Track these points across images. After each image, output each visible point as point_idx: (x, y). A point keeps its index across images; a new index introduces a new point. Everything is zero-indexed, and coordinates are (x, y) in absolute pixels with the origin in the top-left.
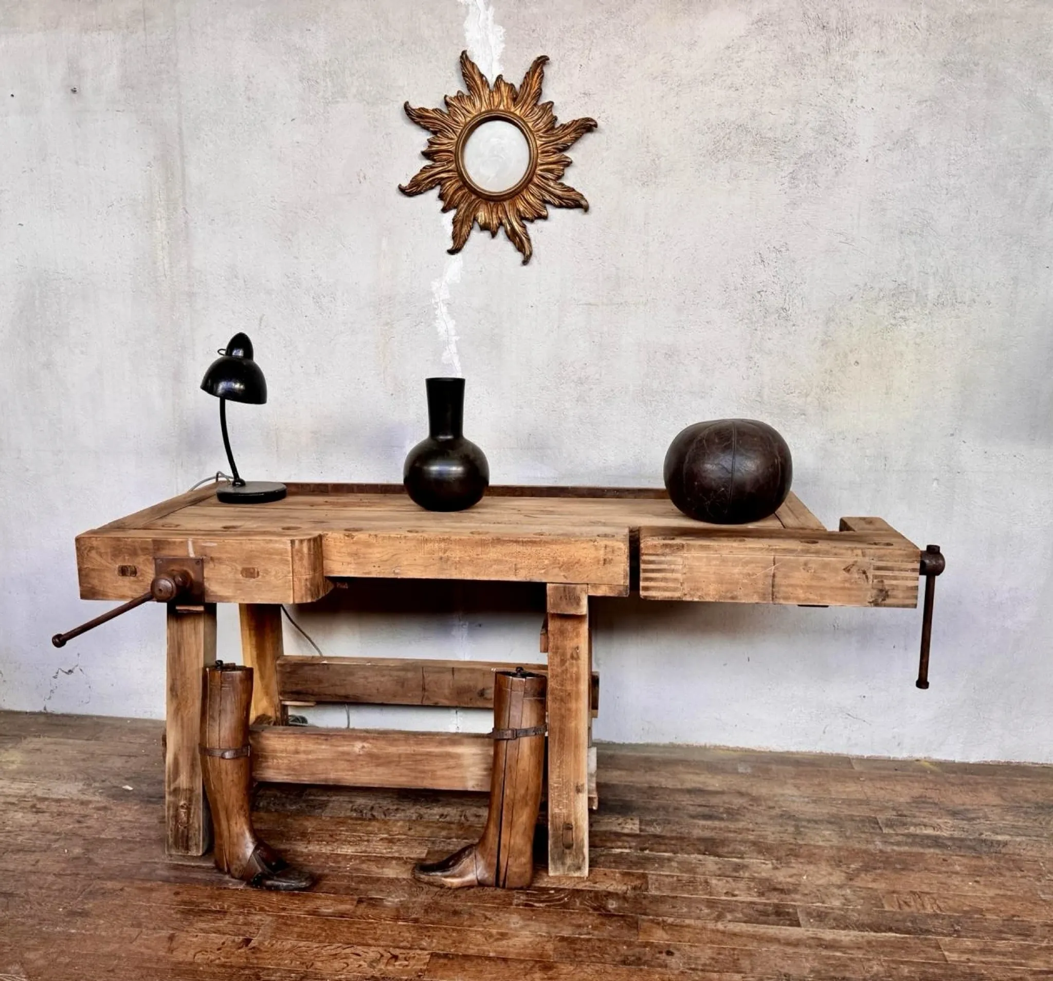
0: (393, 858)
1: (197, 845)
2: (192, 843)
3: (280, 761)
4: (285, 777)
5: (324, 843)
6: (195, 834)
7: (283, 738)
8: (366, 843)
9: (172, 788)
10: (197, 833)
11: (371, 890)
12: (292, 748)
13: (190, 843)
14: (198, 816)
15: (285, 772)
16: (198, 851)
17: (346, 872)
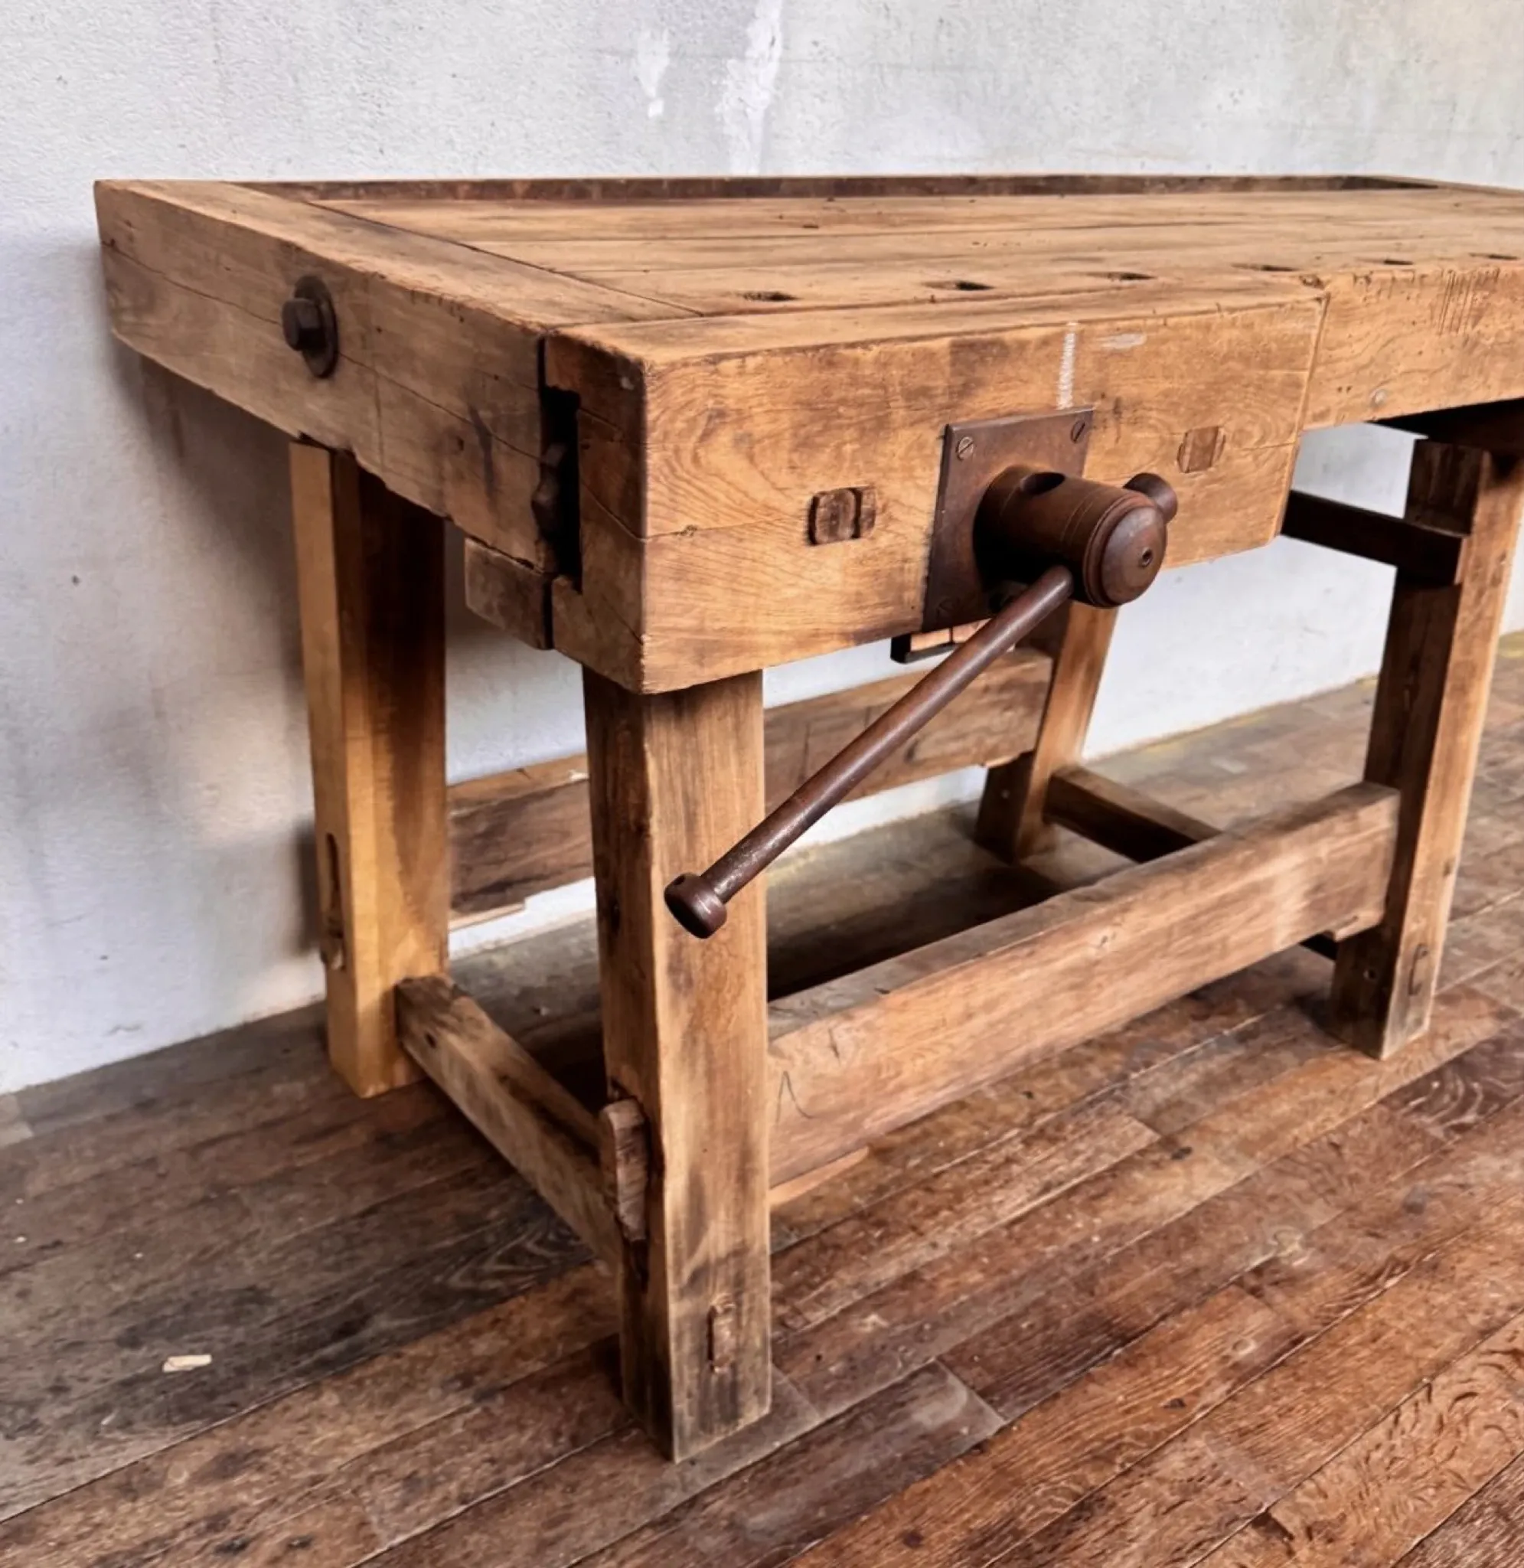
0: (1114, 1170)
1: (759, 1392)
2: (747, 1396)
3: (930, 1057)
4: (940, 1094)
5: (945, 1213)
6: (752, 1369)
7: (938, 990)
8: (1016, 1169)
9: (686, 1273)
10: (759, 1359)
11: (1222, 1257)
12: (957, 1009)
13: (741, 1398)
14: (761, 1312)
15: (940, 1081)
16: (762, 1403)
17: (1107, 1248)
